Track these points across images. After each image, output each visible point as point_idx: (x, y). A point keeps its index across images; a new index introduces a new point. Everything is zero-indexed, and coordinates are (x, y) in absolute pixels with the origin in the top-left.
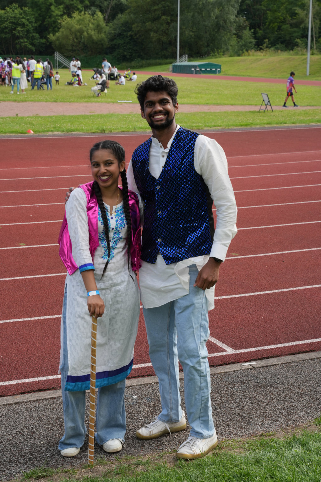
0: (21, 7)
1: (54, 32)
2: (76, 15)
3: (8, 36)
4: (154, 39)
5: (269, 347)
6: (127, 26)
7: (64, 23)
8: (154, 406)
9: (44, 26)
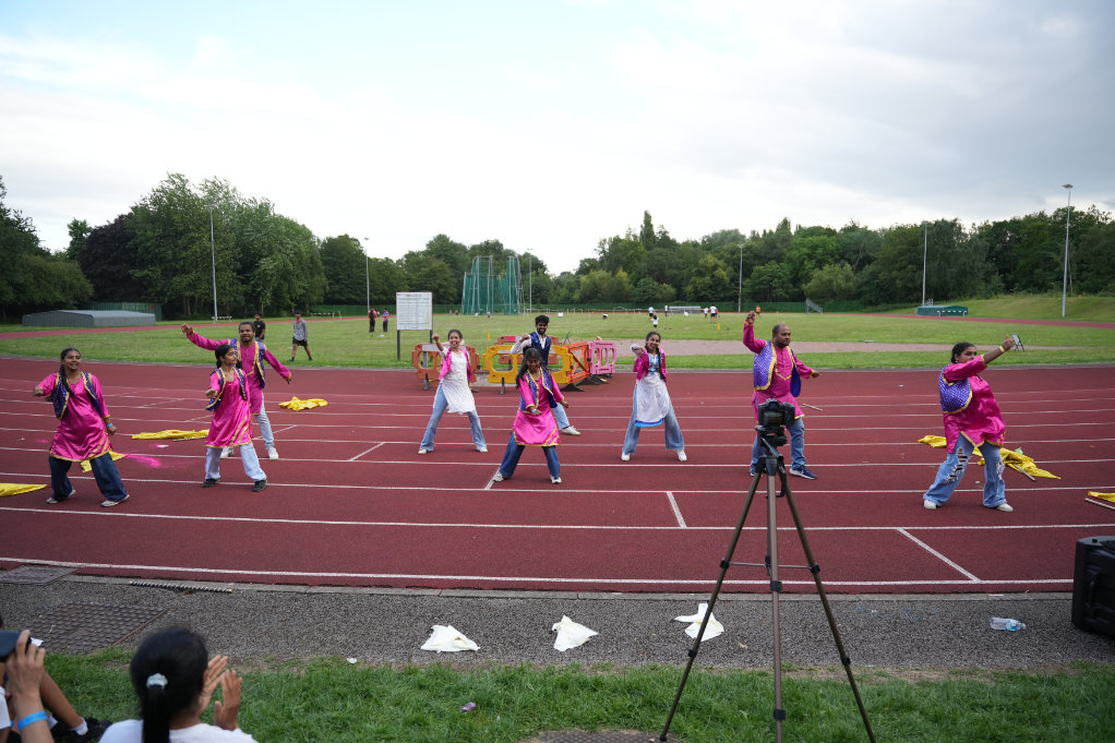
0: (778, 262)
1: (806, 283)
2: (826, 268)
3: (766, 287)
4: (900, 286)
5: (1020, 582)
6: (874, 275)
7: (815, 275)
8: (895, 623)
9: (798, 278)
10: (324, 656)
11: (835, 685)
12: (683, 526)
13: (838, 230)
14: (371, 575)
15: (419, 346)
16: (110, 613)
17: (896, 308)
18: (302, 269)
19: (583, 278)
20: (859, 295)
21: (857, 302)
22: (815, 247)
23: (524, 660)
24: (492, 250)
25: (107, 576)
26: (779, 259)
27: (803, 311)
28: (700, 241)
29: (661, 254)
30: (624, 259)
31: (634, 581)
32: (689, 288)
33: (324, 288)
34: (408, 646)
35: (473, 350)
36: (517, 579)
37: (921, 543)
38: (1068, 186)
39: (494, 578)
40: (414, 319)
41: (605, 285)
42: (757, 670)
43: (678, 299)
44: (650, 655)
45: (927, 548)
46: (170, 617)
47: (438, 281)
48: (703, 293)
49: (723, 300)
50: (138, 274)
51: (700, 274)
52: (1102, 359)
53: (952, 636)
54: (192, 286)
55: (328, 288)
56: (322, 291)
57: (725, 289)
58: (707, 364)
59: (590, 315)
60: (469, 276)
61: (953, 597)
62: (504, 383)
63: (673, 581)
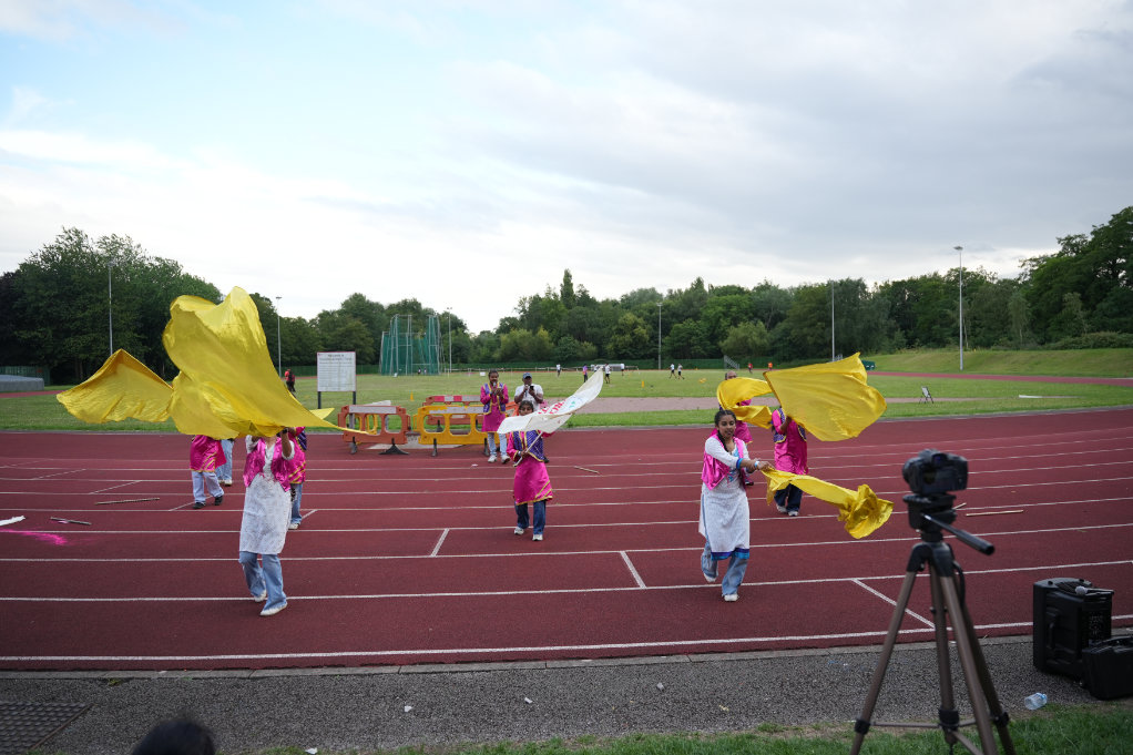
0: (695, 321)
1: (723, 339)
2: (741, 325)
3: (685, 344)
4: (810, 342)
6: (786, 332)
7: (731, 333)
8: (868, 675)
9: (715, 335)
10: (279, 747)
11: (823, 743)
12: (642, 586)
13: (751, 289)
14: (321, 655)
15: (346, 408)
16: (24, 713)
19: (504, 337)
20: (773, 351)
22: (729, 306)
23: (500, 737)
24: (410, 309)
25: (16, 670)
26: (696, 317)
27: (722, 367)
28: (618, 299)
29: (581, 313)
30: (544, 317)
31: (603, 646)
32: (610, 346)
34: (372, 731)
35: (404, 411)
36: (480, 650)
37: (876, 593)
38: (959, 248)
39: (455, 651)
40: (336, 380)
41: (526, 344)
42: (743, 732)
43: (599, 357)
44: (632, 724)
45: (884, 597)
46: (94, 713)
47: (354, 341)
48: (623, 351)
49: (643, 357)
50: (25, 335)
51: (620, 332)
52: (1007, 410)
54: (86, 348)
57: (645, 347)
58: (636, 421)
59: (512, 374)
60: (387, 335)
61: (917, 646)
62: (435, 444)
63: (642, 645)
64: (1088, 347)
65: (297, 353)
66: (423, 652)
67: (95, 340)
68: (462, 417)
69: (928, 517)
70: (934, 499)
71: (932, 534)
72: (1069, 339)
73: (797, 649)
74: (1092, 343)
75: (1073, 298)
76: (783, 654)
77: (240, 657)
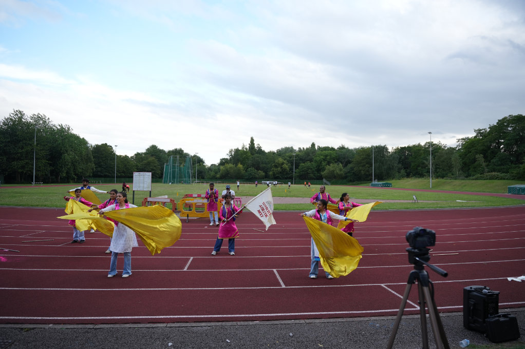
0: (311, 162)
1: (323, 171)
2: (331, 165)
3: (305, 173)
4: (363, 173)
6: (352, 169)
7: (327, 168)
8: (388, 330)
9: (319, 169)
12: (284, 286)
13: (336, 148)
14: (129, 317)
15: (146, 199)
17: (362, 183)
18: (82, 160)
19: (222, 167)
20: (346, 177)
21: (345, 180)
22: (326, 156)
24: (178, 153)
26: (311, 160)
28: (275, 151)
29: (258, 157)
30: (241, 159)
31: (264, 315)
32: (271, 173)
33: (93, 169)
35: (174, 201)
36: (206, 316)
37: (392, 291)
39: (194, 316)
40: (142, 185)
41: (232, 171)
43: (265, 178)
45: (395, 293)
46: (16, 345)
47: (151, 167)
48: (277, 175)
49: (286, 178)
51: (276, 166)
52: (451, 207)
53: (414, 335)
54: (23, 167)
55: (95, 169)
56: (92, 171)
57: (287, 174)
58: (282, 208)
60: (167, 165)
61: (411, 317)
62: (188, 217)
63: (283, 314)
64: (487, 179)
65: (124, 172)
66: (179, 317)
67: (27, 163)
68: (201, 204)
69: (417, 259)
70: (420, 250)
71: (419, 266)
72: (479, 175)
73: (355, 317)
74: (488, 177)
75: (480, 157)
76: (349, 319)
77: (89, 318)
